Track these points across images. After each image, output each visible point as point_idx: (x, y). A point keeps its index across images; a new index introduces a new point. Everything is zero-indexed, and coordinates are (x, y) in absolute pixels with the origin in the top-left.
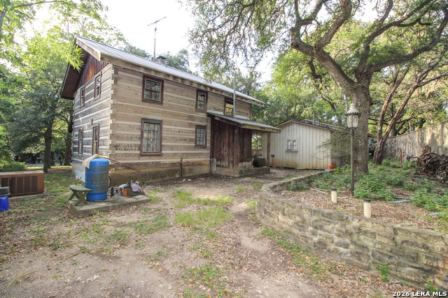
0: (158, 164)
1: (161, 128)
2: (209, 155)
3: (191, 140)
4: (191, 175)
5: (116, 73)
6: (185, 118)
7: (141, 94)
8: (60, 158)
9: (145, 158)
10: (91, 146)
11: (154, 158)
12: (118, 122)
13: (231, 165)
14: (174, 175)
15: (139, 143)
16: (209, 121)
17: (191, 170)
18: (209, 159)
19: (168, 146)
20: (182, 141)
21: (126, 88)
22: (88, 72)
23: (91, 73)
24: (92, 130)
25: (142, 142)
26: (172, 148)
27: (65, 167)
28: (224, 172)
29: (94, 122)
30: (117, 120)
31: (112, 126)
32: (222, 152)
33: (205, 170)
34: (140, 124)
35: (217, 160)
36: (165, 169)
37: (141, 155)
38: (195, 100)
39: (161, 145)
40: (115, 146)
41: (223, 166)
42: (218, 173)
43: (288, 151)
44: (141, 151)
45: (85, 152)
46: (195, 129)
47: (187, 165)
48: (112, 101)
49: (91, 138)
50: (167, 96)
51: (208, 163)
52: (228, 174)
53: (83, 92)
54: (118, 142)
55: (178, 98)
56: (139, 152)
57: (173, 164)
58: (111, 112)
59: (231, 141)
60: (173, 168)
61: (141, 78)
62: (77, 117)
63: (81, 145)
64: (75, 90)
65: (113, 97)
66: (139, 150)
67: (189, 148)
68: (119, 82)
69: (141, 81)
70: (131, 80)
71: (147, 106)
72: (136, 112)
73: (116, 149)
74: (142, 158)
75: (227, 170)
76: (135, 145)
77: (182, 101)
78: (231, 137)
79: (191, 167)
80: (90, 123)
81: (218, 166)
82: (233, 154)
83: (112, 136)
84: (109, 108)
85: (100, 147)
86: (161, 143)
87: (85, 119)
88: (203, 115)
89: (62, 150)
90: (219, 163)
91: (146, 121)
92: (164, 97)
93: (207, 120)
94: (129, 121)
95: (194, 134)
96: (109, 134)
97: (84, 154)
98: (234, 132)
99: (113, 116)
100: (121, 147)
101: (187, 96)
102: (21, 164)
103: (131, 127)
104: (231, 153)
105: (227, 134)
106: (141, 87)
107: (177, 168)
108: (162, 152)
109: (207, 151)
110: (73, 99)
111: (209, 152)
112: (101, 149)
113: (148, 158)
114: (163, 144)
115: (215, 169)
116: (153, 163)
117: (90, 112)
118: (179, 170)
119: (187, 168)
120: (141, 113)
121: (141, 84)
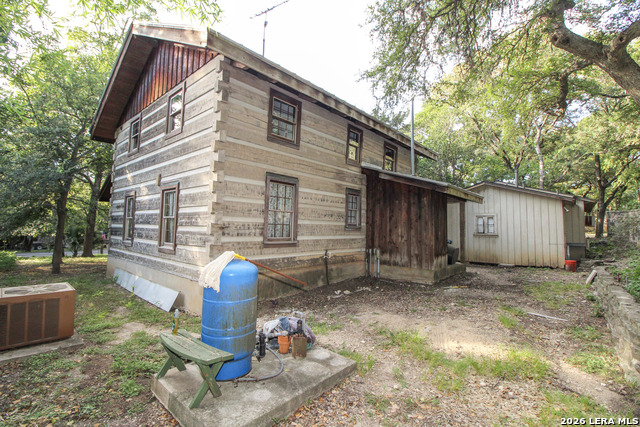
0: (291, 262)
1: (296, 191)
2: (365, 242)
3: (340, 215)
4: (340, 280)
5: (226, 79)
6: (332, 175)
7: (265, 126)
8: (74, 244)
9: (271, 250)
10: (157, 227)
11: (285, 250)
12: (228, 178)
13: (415, 262)
14: (315, 282)
15: (262, 221)
16: (364, 182)
17: (340, 271)
18: (364, 250)
19: (307, 226)
20: (327, 218)
21: (242, 113)
22: (150, 89)
23: (157, 89)
24: (159, 196)
25: (266, 219)
26: (312, 230)
27: (82, 259)
28: (398, 274)
29: (163, 180)
30: (225, 174)
31: (218, 187)
32: (394, 237)
33: (359, 269)
34: (263, 184)
35: (383, 253)
36: (301, 271)
37: (266, 246)
38: (345, 143)
39: (296, 226)
40: (222, 228)
41: (396, 264)
42: (384, 274)
43: (479, 235)
44: (265, 238)
45: (140, 236)
46: (344, 196)
47: (334, 263)
48: (217, 136)
49: (158, 212)
50: (306, 132)
51: (363, 257)
52: (409, 279)
53: (136, 128)
54: (227, 219)
55: (321, 138)
56: (261, 239)
57: (314, 261)
58: (216, 157)
59: (414, 218)
60: (314, 269)
61: (266, 95)
62: (121, 172)
63: (128, 222)
64: (119, 124)
65: (221, 126)
66: (261, 234)
67: (336, 230)
68: (230, 100)
69: (267, 101)
70: (251, 97)
71: (274, 149)
72: (257, 160)
73: (224, 234)
74: (266, 250)
75: (405, 271)
76: (256, 226)
77: (327, 144)
78: (414, 209)
79: (339, 266)
80: (155, 182)
81: (383, 263)
82: (420, 242)
83: (217, 207)
84: (210, 149)
85: (180, 229)
86: (296, 221)
87: (141, 175)
88: (355, 171)
89: (78, 230)
90: (387, 257)
91: (274, 179)
92: (302, 135)
93: (361, 180)
94: (246, 177)
95: (344, 205)
96: (210, 202)
97: (136, 240)
98: (420, 201)
99: (218, 166)
100: (232, 229)
101: (335, 136)
102: (10, 254)
103: (250, 191)
104: (414, 240)
105: (404, 205)
106: (266, 112)
107: (319, 268)
108: (299, 238)
109: (361, 236)
110: (112, 141)
111: (364, 237)
112: (184, 233)
113: (275, 250)
114: (299, 222)
115: (377, 269)
116: (283, 259)
117: (153, 161)
118: (322, 272)
119: (334, 267)
120: (266, 162)
121: (267, 107)
